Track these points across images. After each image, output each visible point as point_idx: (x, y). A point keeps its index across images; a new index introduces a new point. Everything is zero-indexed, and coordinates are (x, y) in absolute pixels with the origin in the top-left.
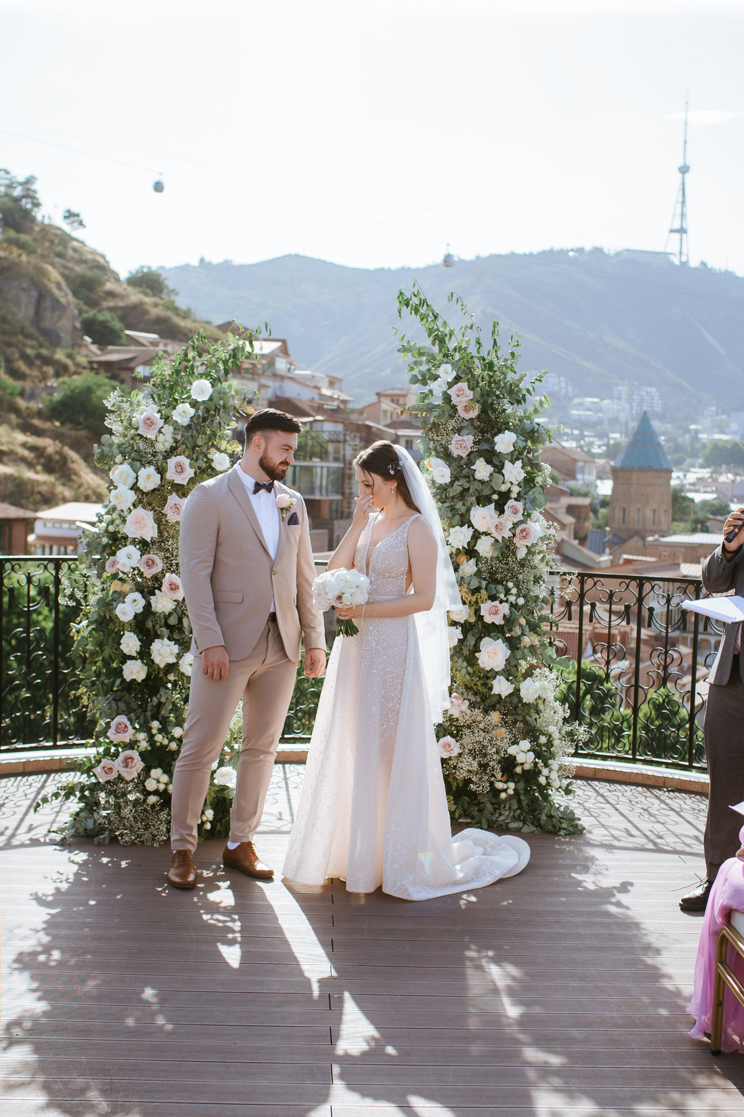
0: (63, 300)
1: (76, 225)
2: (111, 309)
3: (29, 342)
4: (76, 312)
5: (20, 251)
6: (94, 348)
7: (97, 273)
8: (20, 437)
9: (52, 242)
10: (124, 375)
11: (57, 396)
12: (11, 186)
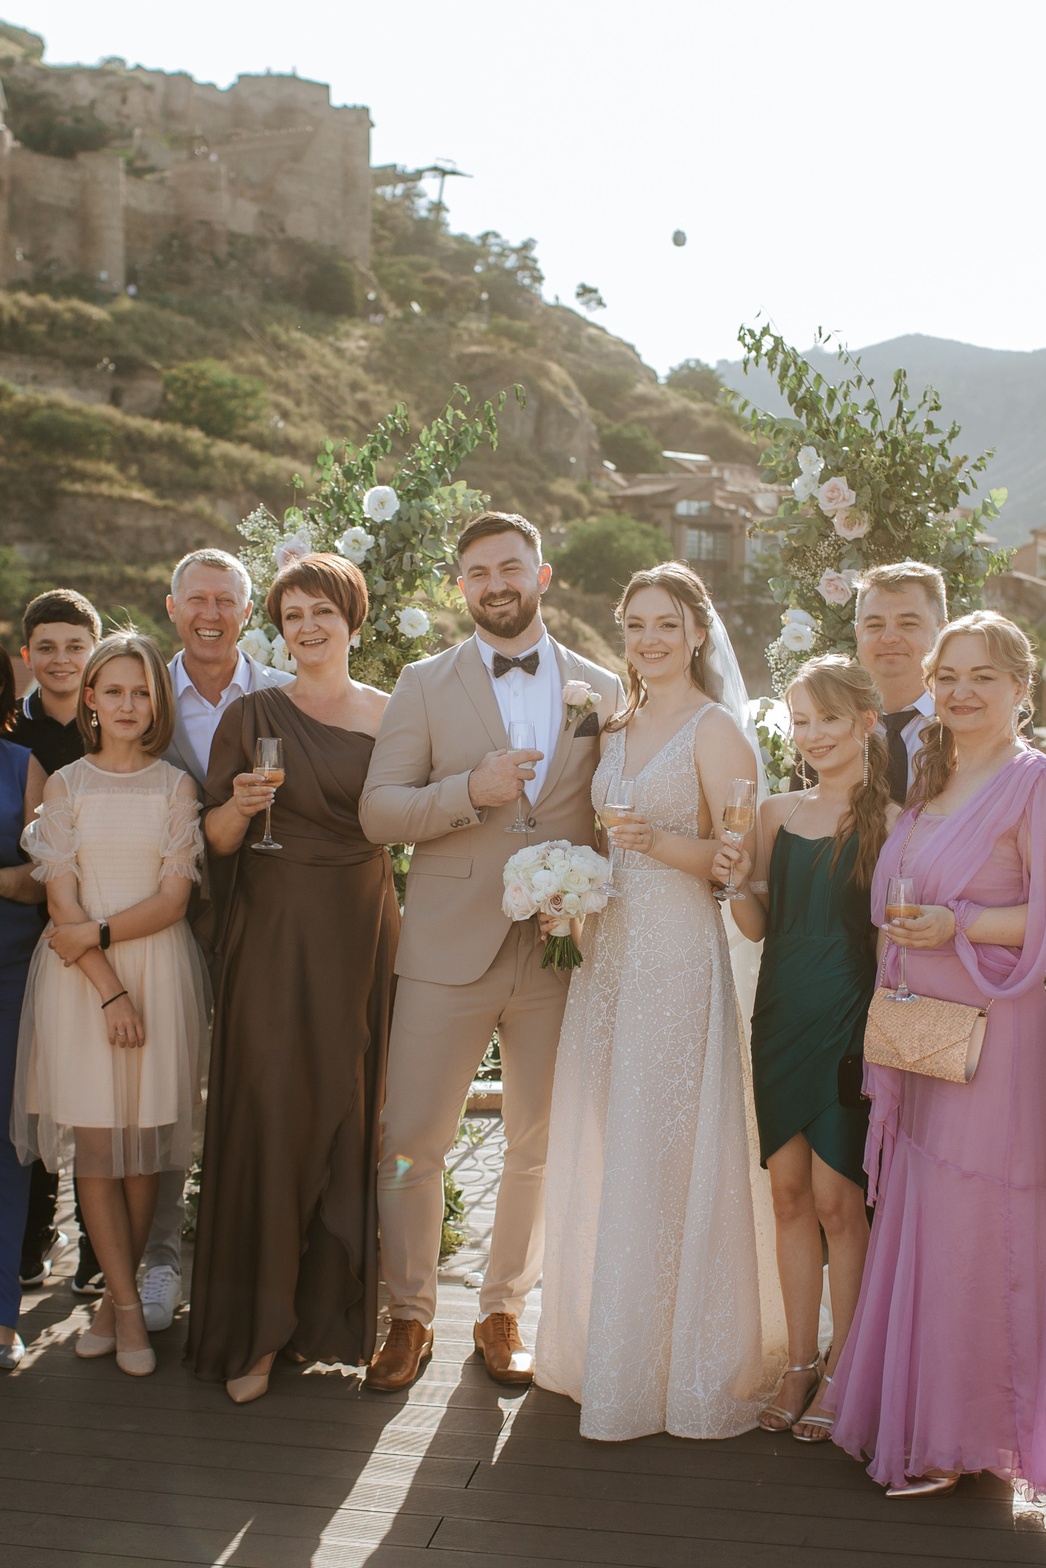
0: (574, 411)
1: (593, 304)
2: (641, 421)
3: (525, 472)
4: (594, 428)
5: (514, 345)
6: (618, 478)
7: (623, 370)
9: (558, 330)
10: (661, 515)
11: (565, 546)
12: (502, 255)
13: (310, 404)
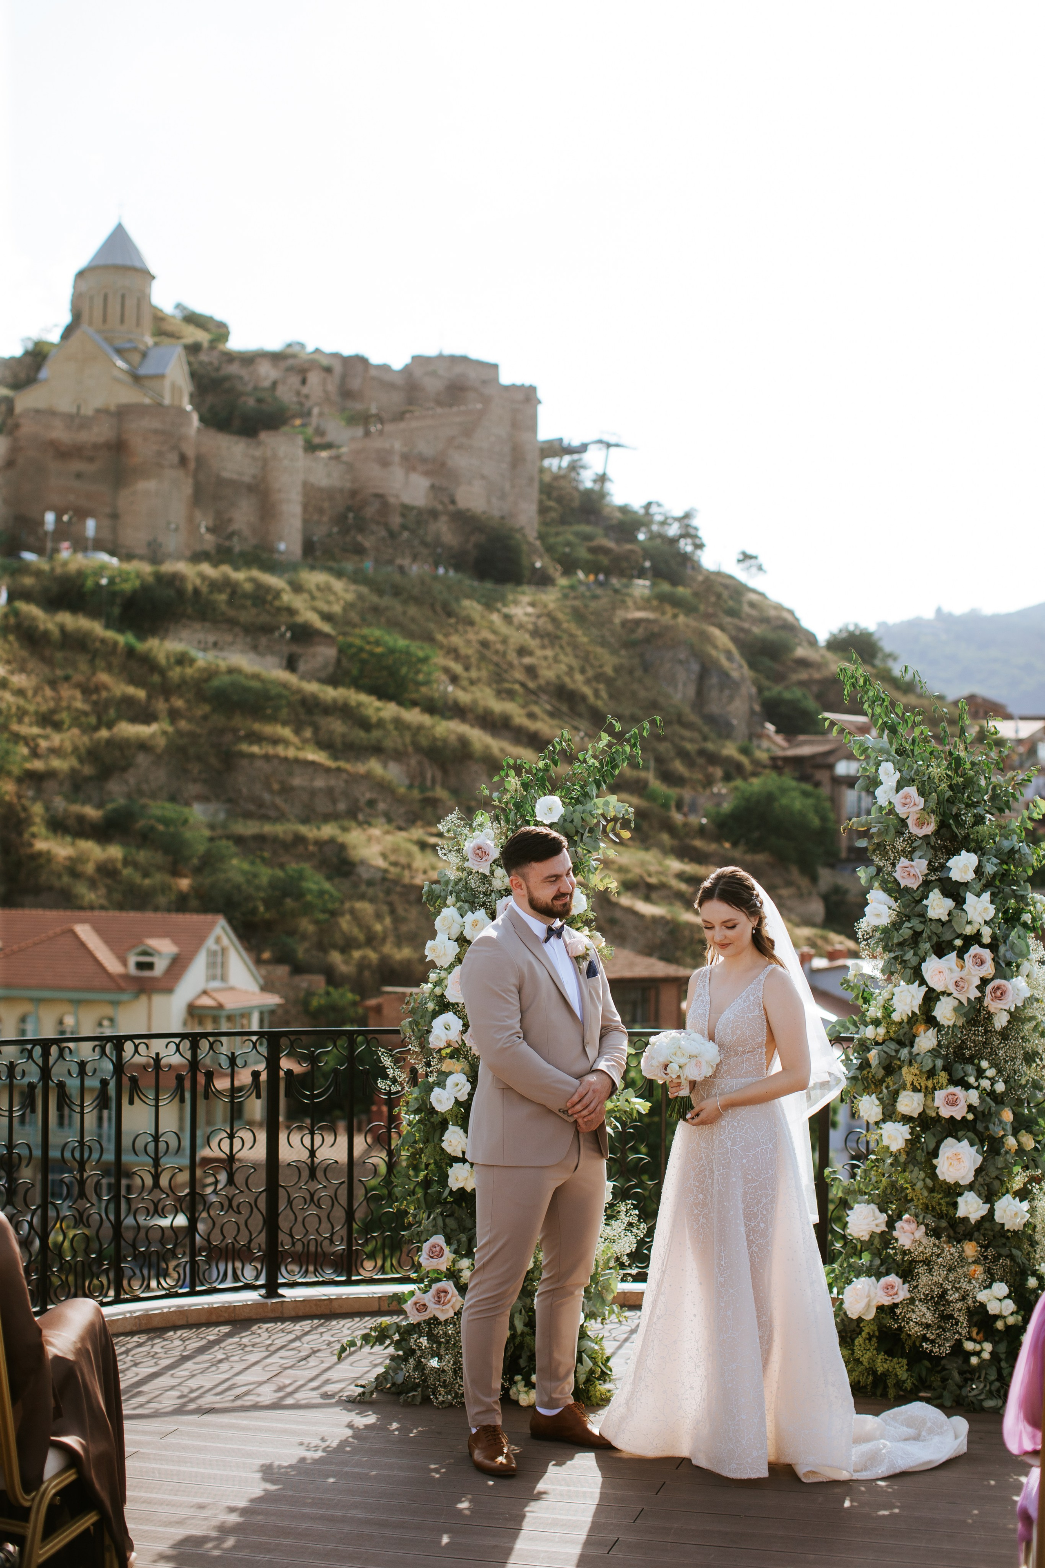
0: (735, 674)
1: (754, 570)
2: (802, 684)
3: (687, 733)
4: (754, 690)
5: (676, 611)
6: (779, 739)
7: (783, 634)
8: (675, 865)
9: (719, 596)
10: (822, 775)
11: (726, 807)
12: (663, 523)
13: (479, 669)
